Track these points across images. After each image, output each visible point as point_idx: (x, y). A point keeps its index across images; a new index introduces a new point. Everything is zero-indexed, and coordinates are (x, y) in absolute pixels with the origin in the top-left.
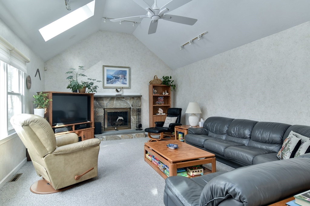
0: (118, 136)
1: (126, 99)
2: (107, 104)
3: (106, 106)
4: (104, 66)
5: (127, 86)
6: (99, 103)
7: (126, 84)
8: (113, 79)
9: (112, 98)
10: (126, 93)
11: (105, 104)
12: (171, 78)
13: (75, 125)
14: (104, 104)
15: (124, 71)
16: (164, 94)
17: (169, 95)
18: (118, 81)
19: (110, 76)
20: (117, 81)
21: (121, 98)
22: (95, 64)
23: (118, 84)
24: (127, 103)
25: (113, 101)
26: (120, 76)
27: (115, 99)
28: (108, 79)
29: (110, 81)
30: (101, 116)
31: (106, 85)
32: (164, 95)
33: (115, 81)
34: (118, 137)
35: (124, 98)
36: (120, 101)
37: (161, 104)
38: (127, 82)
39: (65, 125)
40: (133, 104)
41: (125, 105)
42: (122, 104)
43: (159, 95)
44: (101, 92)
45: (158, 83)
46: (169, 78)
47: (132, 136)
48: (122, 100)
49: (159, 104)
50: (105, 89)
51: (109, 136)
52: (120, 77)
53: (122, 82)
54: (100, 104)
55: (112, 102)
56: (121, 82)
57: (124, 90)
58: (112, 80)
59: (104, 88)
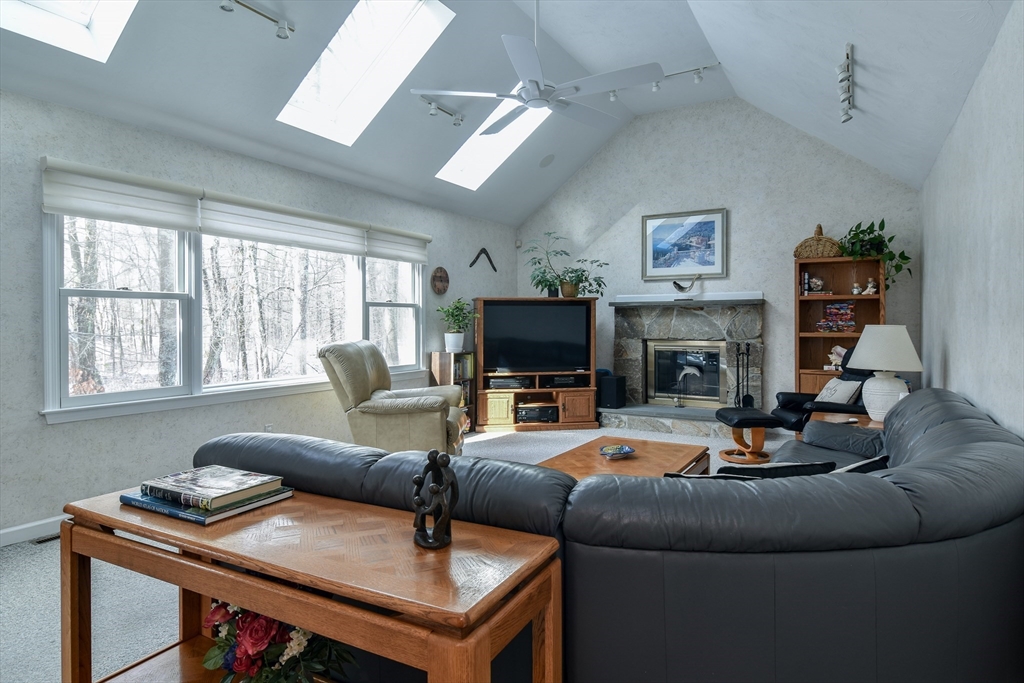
0: (661, 423)
1: (708, 313)
2: (649, 326)
3: (648, 333)
4: (645, 219)
5: (717, 269)
6: (629, 324)
7: (713, 264)
8: (670, 251)
9: (666, 309)
10: (714, 292)
11: (646, 327)
12: (882, 226)
13: (540, 376)
14: (643, 326)
15: (706, 223)
16: (855, 292)
17: (876, 296)
18: (688, 256)
19: (662, 246)
20: (683, 257)
21: (695, 309)
22: (624, 214)
23: (687, 267)
24: (712, 325)
25: (667, 320)
26: (694, 241)
27: (675, 312)
28: (658, 254)
29: (662, 259)
30: (635, 361)
31: (651, 271)
32: (859, 297)
33: (677, 260)
34: (663, 424)
35: (702, 309)
36: (688, 320)
37: (839, 330)
38: (718, 257)
39: (512, 372)
40: (733, 328)
41: (707, 332)
42: (696, 327)
43: (830, 296)
44: (637, 293)
45: (826, 254)
46: (876, 227)
47: (705, 430)
48: (697, 315)
49: (830, 329)
50: (649, 284)
51: (637, 417)
52: (694, 244)
53: (699, 258)
54: (631, 326)
55: (664, 320)
56: (696, 260)
57: (708, 284)
58: (667, 256)
59: (646, 281)
